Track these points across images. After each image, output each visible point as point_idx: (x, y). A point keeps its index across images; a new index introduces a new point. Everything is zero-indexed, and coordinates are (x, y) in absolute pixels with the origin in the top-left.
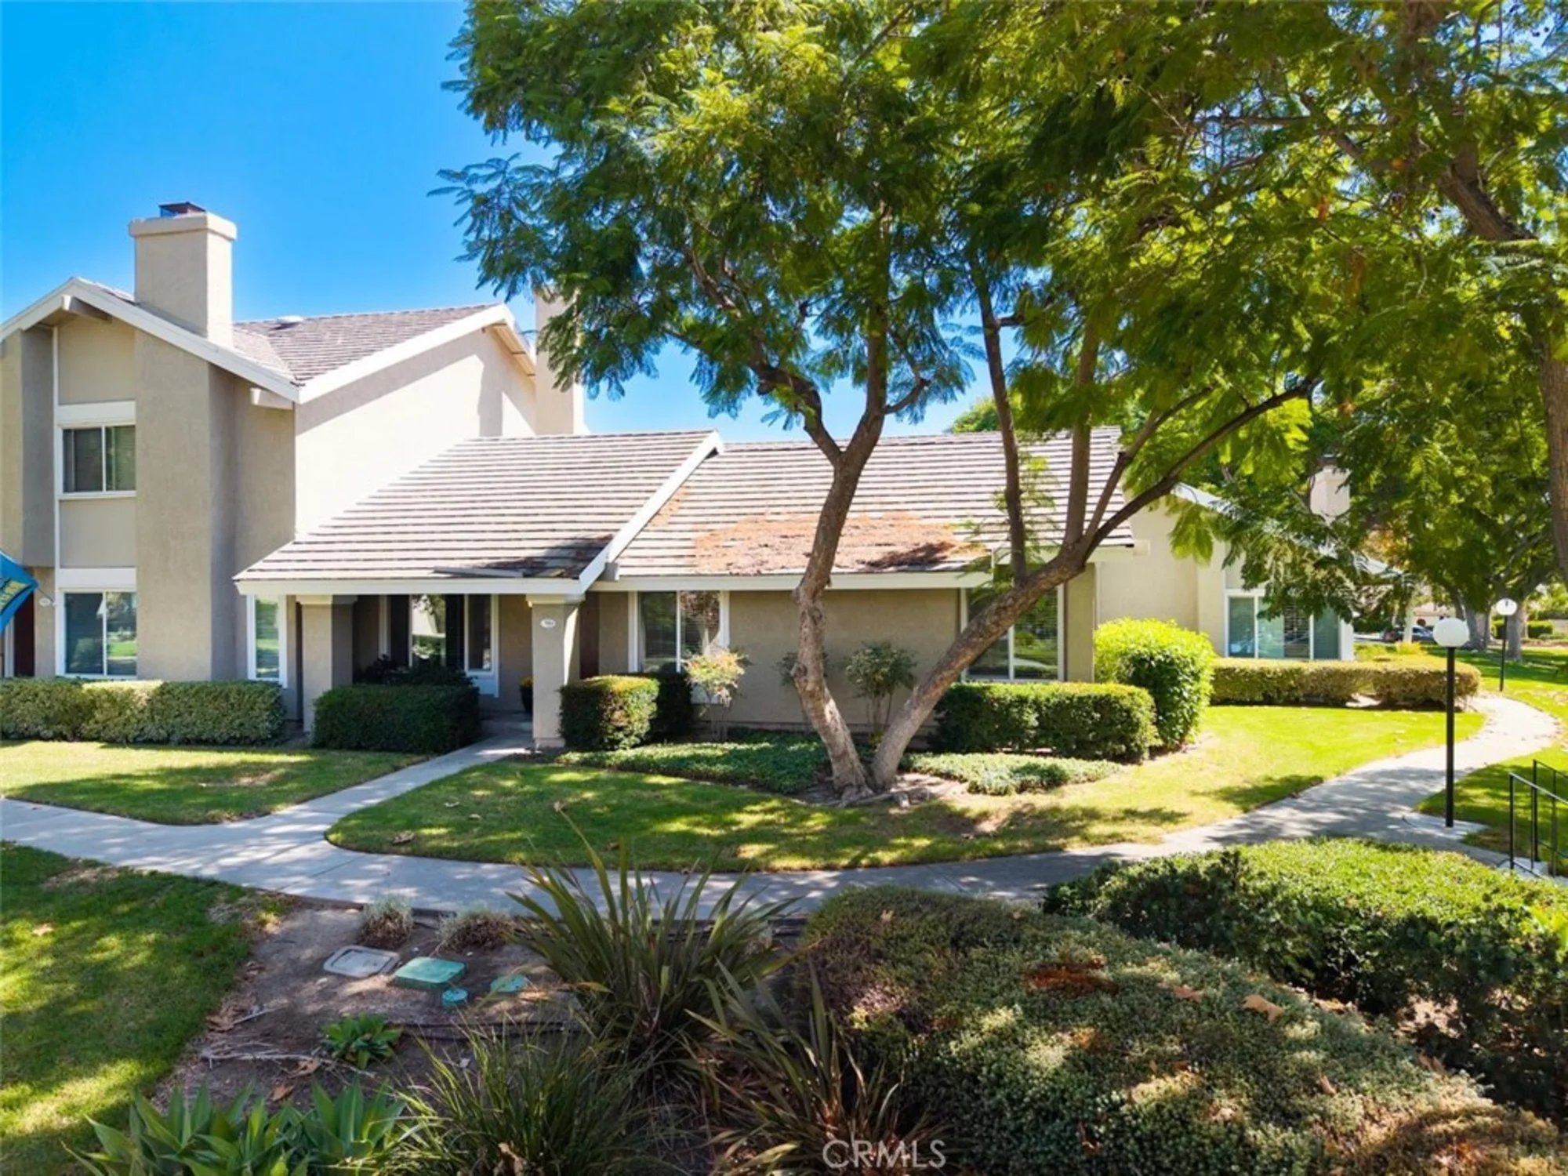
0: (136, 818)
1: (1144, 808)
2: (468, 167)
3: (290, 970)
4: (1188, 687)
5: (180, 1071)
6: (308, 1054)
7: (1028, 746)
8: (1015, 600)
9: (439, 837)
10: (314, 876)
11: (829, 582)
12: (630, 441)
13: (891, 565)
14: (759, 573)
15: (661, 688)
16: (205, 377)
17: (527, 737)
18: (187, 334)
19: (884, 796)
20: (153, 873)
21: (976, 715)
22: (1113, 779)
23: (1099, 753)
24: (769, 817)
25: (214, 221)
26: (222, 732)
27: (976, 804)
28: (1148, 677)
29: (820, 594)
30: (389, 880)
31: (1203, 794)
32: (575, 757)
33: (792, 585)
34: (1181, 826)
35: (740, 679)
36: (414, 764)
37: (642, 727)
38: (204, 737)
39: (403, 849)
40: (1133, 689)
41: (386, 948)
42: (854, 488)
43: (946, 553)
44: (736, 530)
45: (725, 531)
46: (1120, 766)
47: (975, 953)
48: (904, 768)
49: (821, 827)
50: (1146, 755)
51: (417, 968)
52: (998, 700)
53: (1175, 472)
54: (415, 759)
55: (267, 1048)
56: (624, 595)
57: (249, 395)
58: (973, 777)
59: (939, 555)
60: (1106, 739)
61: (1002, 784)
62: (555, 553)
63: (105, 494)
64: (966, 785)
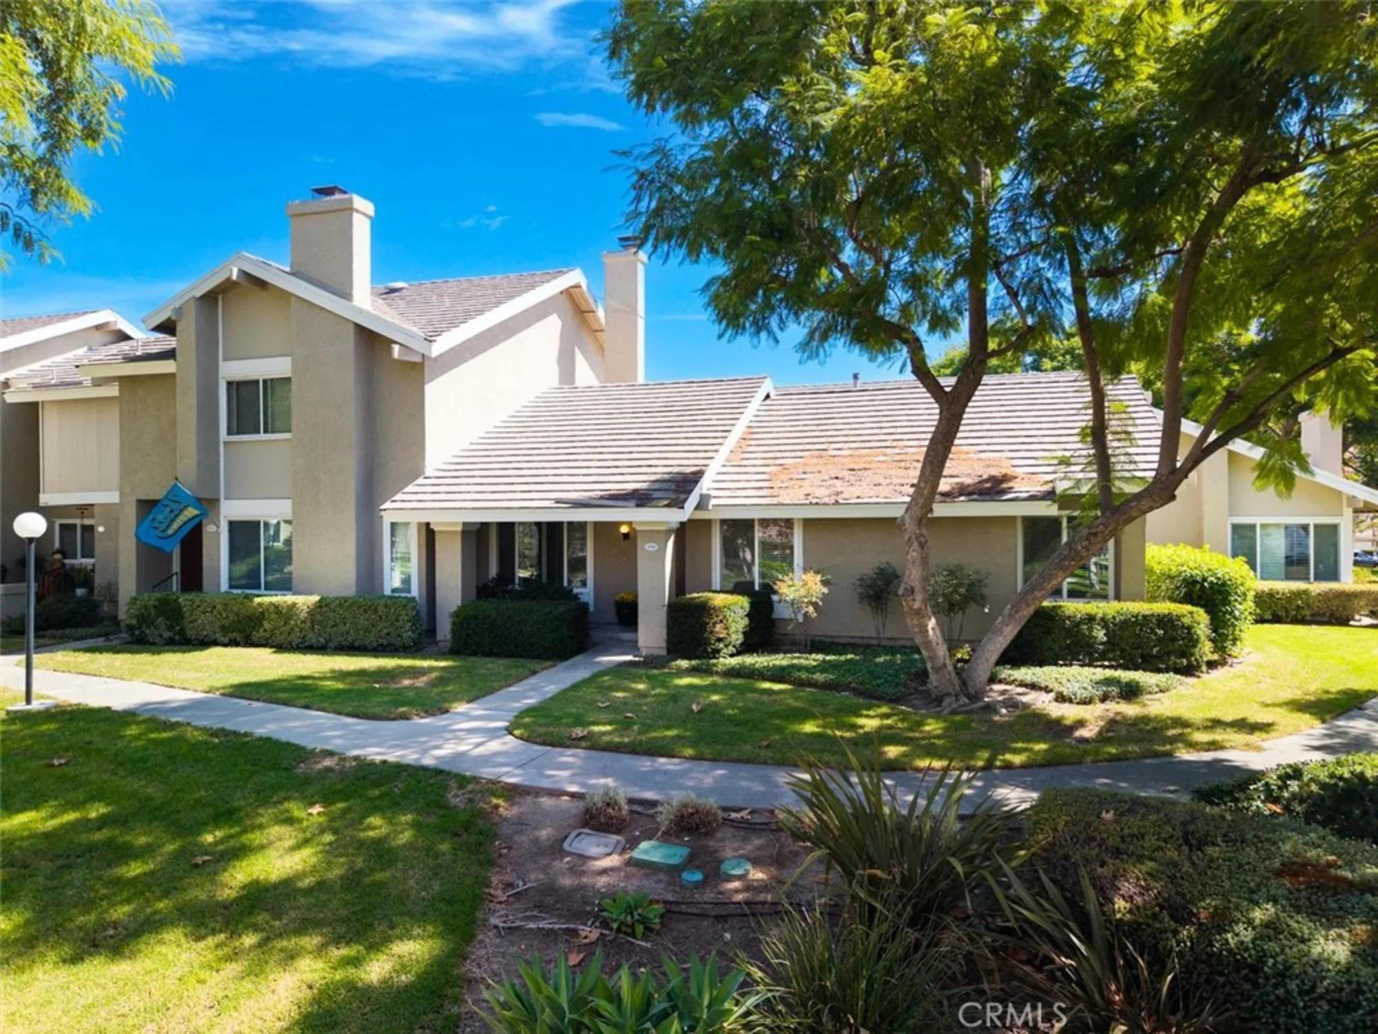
0: (340, 714)
1: (1229, 717)
2: (633, 147)
3: (535, 850)
4: (1238, 606)
5: (480, 937)
6: (585, 924)
7: (1097, 660)
8: (1106, 527)
9: (609, 733)
10: (519, 767)
11: (931, 510)
12: (695, 387)
13: (961, 495)
14: (837, 503)
15: (752, 604)
16: (350, 333)
17: (633, 647)
18: (336, 298)
19: (980, 704)
20: (384, 762)
21: (1049, 632)
22: (1182, 690)
23: (1162, 666)
24: (889, 722)
25: (359, 202)
26: (371, 640)
27: (1069, 712)
28: (1200, 597)
29: (924, 521)
30: (587, 773)
31: (1274, 705)
32: (684, 664)
33: (898, 512)
34: (1273, 734)
35: (825, 598)
36: (546, 668)
37: (737, 638)
38: (356, 644)
39: (583, 744)
40: (1189, 608)
41: (609, 832)
42: (959, 424)
43: (1010, 484)
44: (805, 464)
45: (795, 466)
46: (1183, 678)
47: (1212, 851)
48: (993, 679)
49: (939, 732)
50: (1204, 668)
51: (648, 850)
52: (1069, 618)
53: (1263, 409)
54: (549, 663)
55: (544, 919)
56: (708, 523)
57: (390, 351)
58: (1057, 687)
59: (1005, 486)
60: (1169, 653)
61: (1085, 694)
62: (657, 486)
63: (262, 436)
64: (1052, 695)
